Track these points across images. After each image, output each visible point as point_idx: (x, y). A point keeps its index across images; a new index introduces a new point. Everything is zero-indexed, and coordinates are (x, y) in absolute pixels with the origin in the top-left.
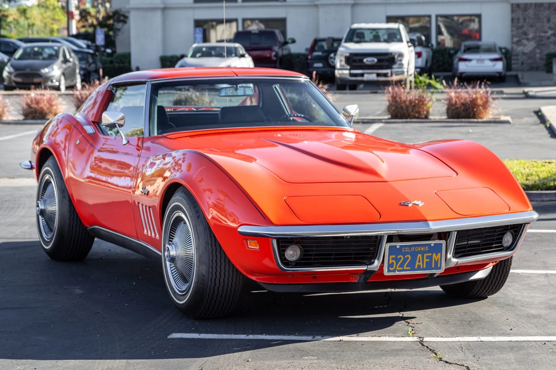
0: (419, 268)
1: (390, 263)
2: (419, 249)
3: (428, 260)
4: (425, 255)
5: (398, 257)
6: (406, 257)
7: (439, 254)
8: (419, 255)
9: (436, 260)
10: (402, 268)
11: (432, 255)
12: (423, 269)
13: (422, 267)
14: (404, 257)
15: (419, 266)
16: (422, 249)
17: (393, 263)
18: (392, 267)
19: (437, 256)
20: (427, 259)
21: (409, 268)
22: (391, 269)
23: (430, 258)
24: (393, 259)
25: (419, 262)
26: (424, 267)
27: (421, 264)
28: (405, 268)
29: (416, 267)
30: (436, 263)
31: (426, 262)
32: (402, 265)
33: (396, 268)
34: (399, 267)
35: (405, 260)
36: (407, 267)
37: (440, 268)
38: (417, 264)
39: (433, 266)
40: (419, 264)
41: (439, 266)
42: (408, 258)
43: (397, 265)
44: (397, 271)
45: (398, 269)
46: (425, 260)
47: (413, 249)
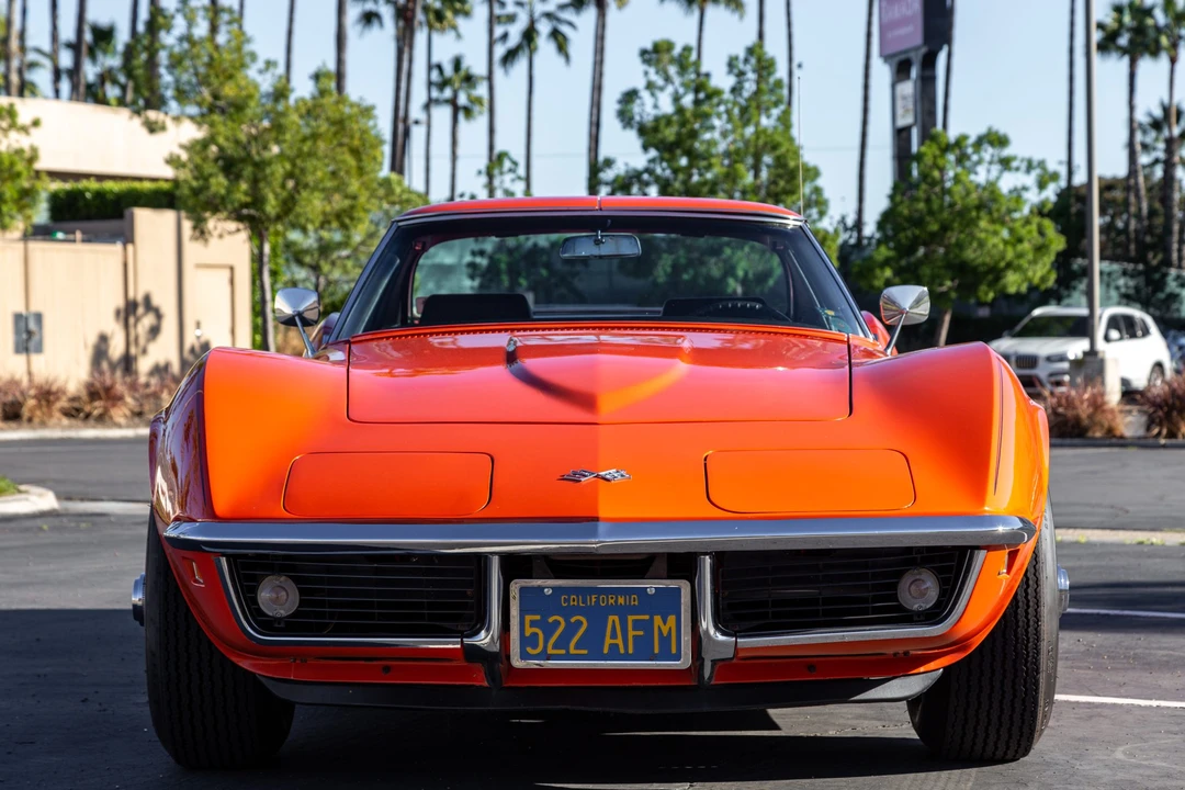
0: (614, 654)
1: (527, 634)
2: (611, 602)
3: (641, 633)
4: (631, 618)
5: (551, 620)
6: (573, 620)
7: (671, 618)
8: (611, 618)
9: (665, 633)
10: (563, 652)
11: (652, 620)
12: (626, 657)
13: (622, 651)
14: (567, 620)
15: (614, 647)
16: (621, 600)
17: (534, 635)
18: (534, 646)
19: (665, 623)
20: (634, 629)
21: (585, 652)
22: (529, 650)
23: (647, 626)
24: (533, 624)
25: (614, 636)
26: (631, 651)
27: (619, 641)
28: (572, 651)
29: (606, 651)
30: (665, 641)
31: (635, 637)
32: (562, 642)
33: (545, 647)
34: (555, 647)
35: (572, 629)
36: (577, 647)
37: (677, 657)
38: (608, 641)
39: (656, 651)
40: (614, 642)
41: (674, 651)
42: (579, 623)
43: (546, 642)
44: (549, 658)
45: (550, 651)
46: (631, 633)
47: (594, 600)
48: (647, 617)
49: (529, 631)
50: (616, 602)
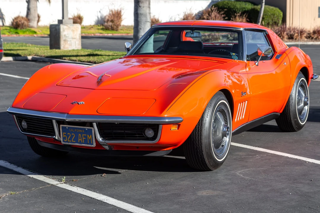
0: (80, 143)
1: (64, 137)
2: (79, 131)
3: (85, 138)
5: (68, 134)
7: (91, 136)
8: (79, 135)
9: (90, 139)
10: (71, 141)
11: (87, 135)
13: (82, 142)
14: (71, 135)
15: (80, 141)
16: (81, 131)
17: (65, 137)
18: (65, 139)
19: (89, 137)
20: (84, 137)
21: (75, 142)
24: (65, 134)
25: (80, 139)
26: (83, 142)
27: (81, 140)
28: (73, 141)
30: (90, 140)
31: (84, 139)
32: (70, 139)
34: (69, 140)
35: (72, 136)
38: (79, 140)
39: (88, 143)
40: (80, 140)
41: (92, 143)
42: (73, 135)
43: (67, 138)
45: (68, 141)
46: (83, 138)
47: (76, 130)
48: (86, 135)
49: (64, 136)
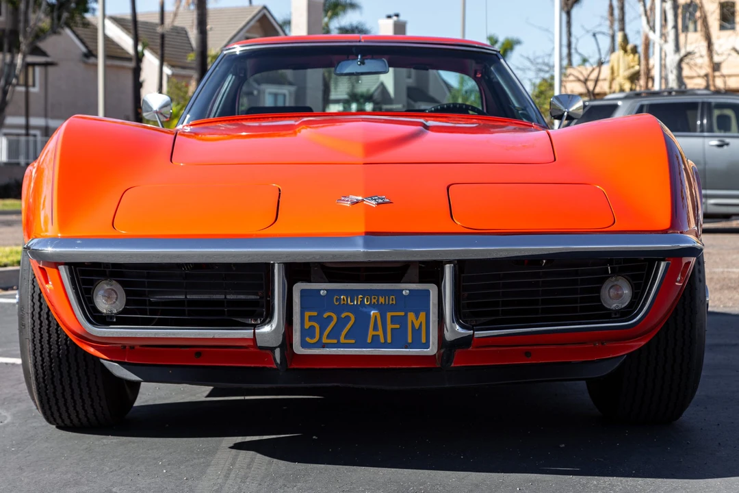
0: (375, 343)
1: (307, 327)
2: (375, 301)
3: (398, 326)
4: (389, 315)
5: (325, 315)
6: (343, 315)
7: (422, 315)
8: (374, 313)
9: (417, 326)
10: (335, 341)
11: (406, 315)
12: (385, 345)
13: (382, 340)
14: (339, 316)
15: (375, 338)
16: (382, 300)
17: (312, 327)
18: (312, 337)
19: (417, 318)
20: (392, 323)
21: (353, 341)
22: (308, 339)
23: (402, 321)
24: (311, 318)
25: (375, 328)
26: (389, 340)
27: (380, 333)
28: (342, 340)
29: (369, 341)
30: (417, 332)
31: (392, 329)
32: (335, 334)
33: (321, 338)
34: (328, 337)
35: (342, 322)
36: (346, 337)
37: (427, 345)
38: (371, 333)
39: (410, 340)
40: (376, 333)
41: (424, 340)
42: (348, 318)
43: (321, 333)
44: (324, 346)
45: (325, 340)
46: (390, 326)
47: (360, 300)
48: (403, 314)
49: (307, 324)
50: (378, 301)
